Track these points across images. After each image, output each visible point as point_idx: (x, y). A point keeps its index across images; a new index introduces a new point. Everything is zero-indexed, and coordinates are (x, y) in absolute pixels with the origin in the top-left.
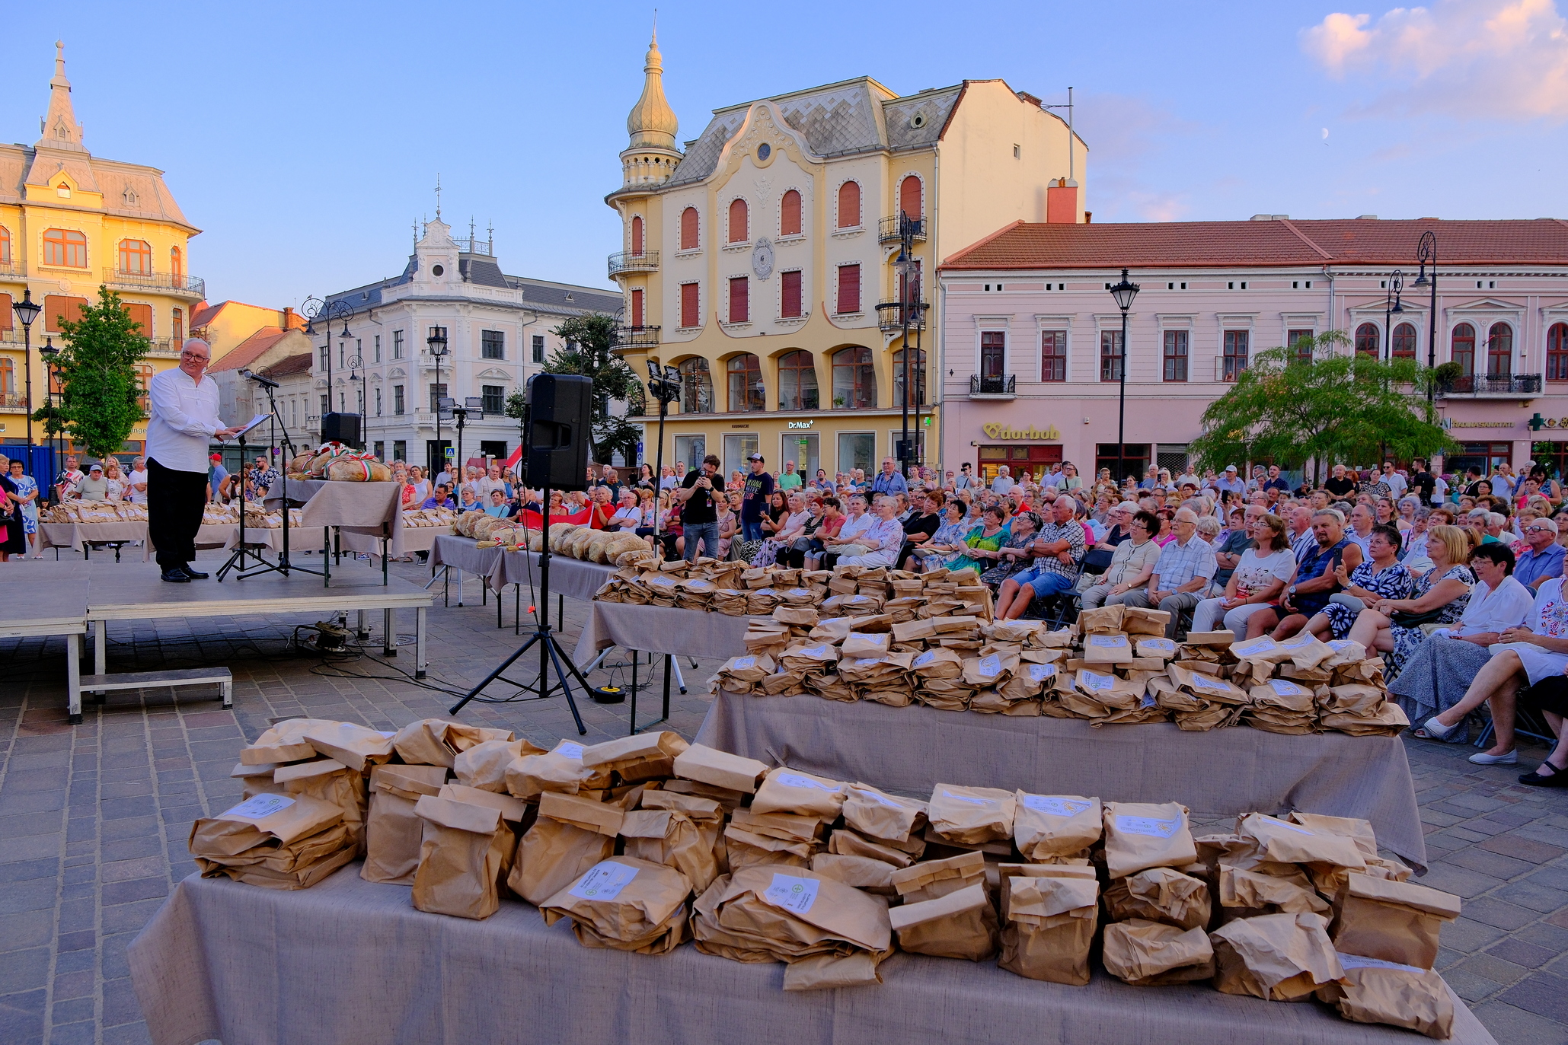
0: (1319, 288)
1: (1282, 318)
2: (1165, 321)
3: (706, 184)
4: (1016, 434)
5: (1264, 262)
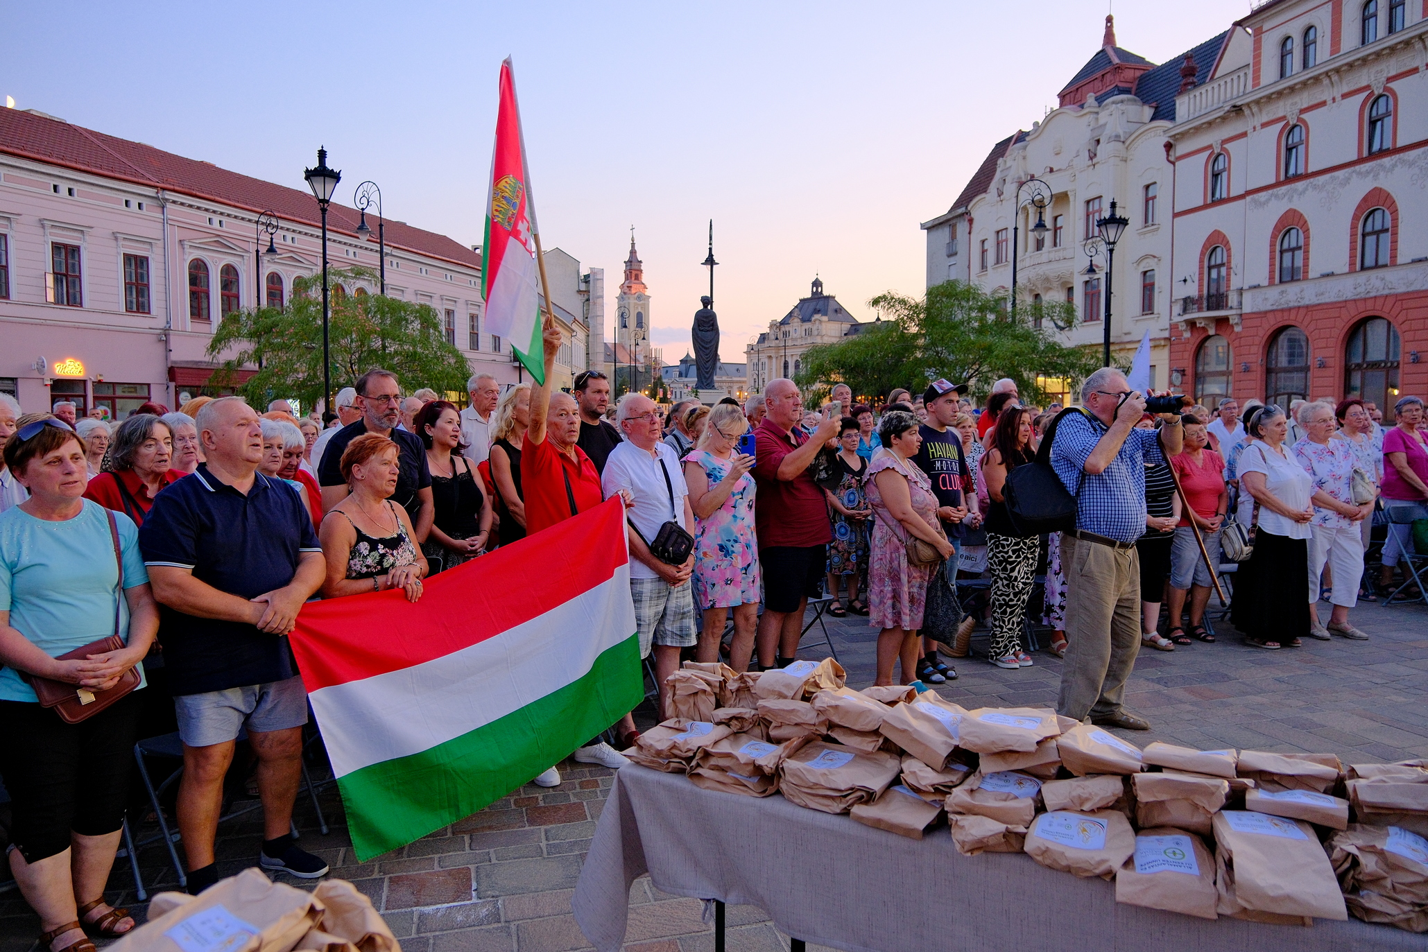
0: (152, 212)
1: (115, 239)
5: (94, 170)
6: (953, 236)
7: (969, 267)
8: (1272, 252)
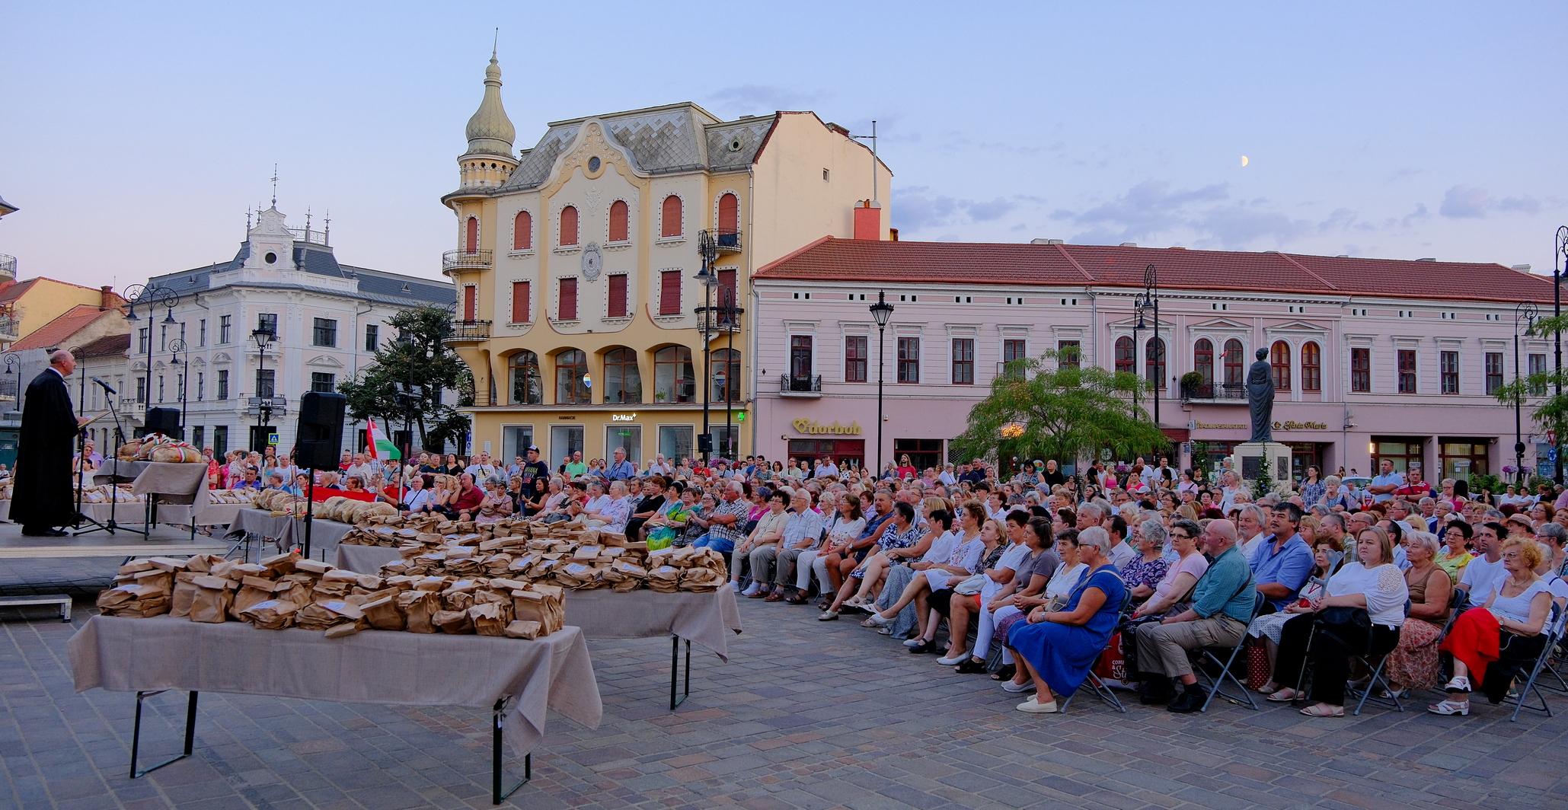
0: (1083, 305)
1: (1053, 330)
2: (953, 330)
3: (539, 191)
4: (823, 429)
5: (1035, 282)
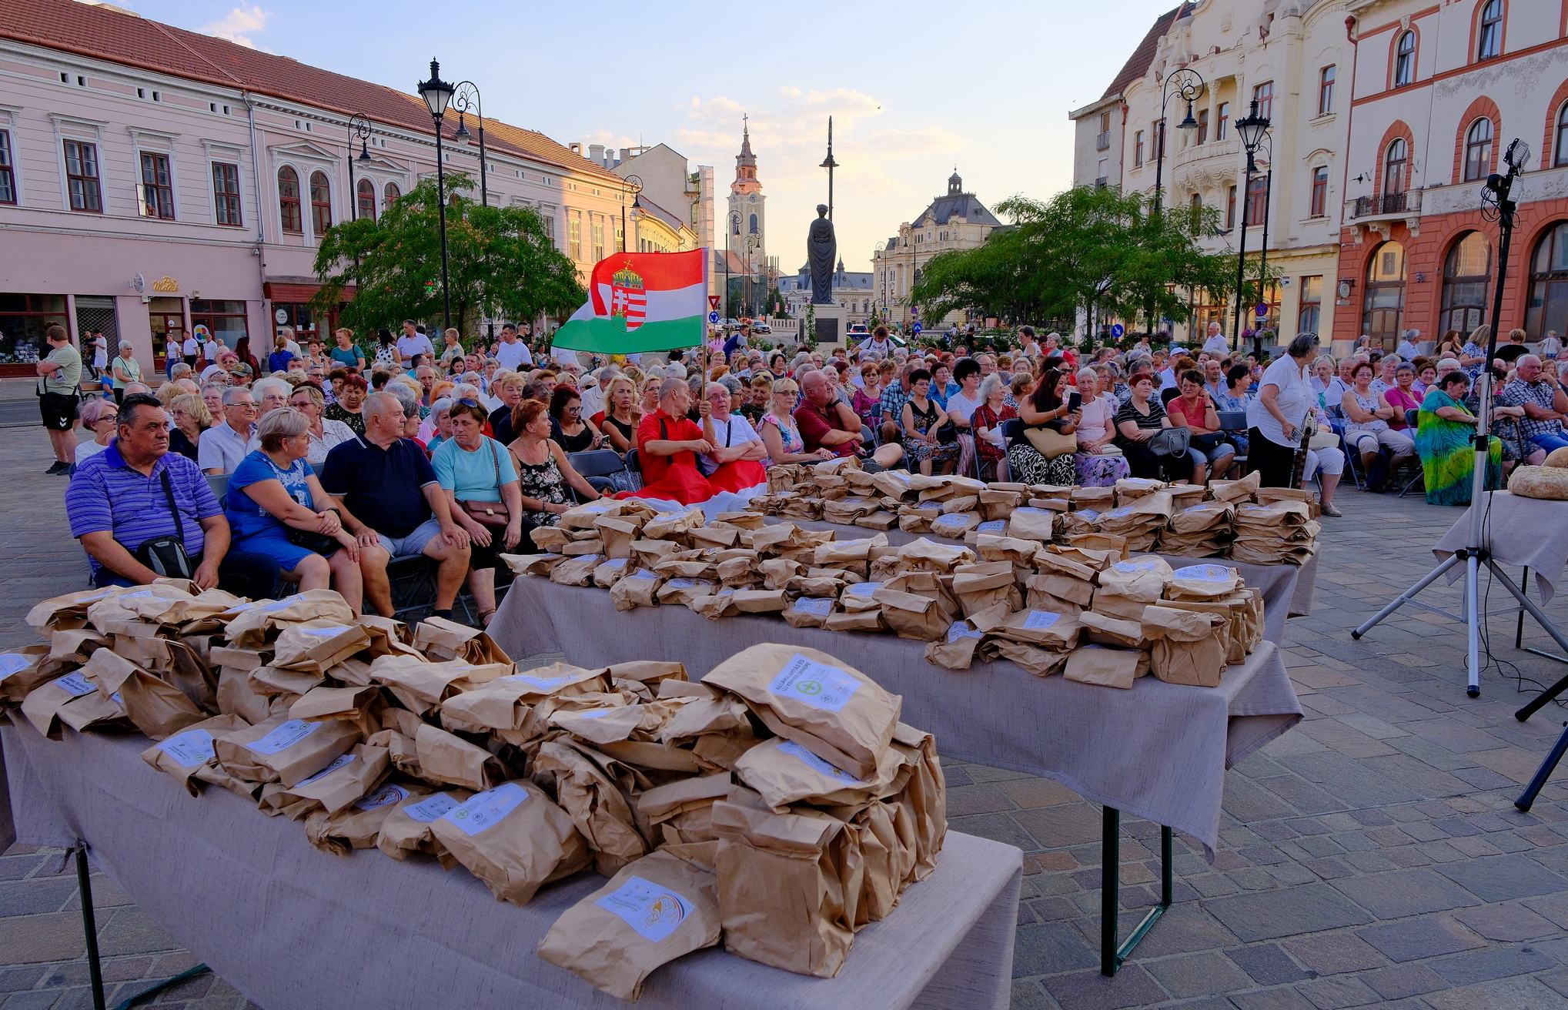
0: (237, 115)
1: (204, 146)
2: (64, 127)
5: (178, 71)
6: (1105, 128)
7: (1122, 164)
8: (1458, 146)
